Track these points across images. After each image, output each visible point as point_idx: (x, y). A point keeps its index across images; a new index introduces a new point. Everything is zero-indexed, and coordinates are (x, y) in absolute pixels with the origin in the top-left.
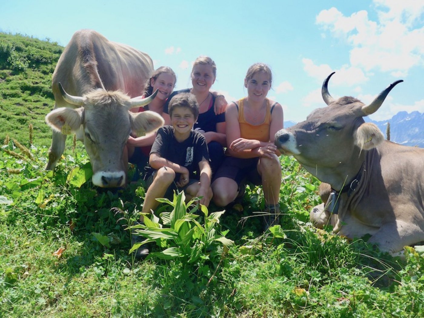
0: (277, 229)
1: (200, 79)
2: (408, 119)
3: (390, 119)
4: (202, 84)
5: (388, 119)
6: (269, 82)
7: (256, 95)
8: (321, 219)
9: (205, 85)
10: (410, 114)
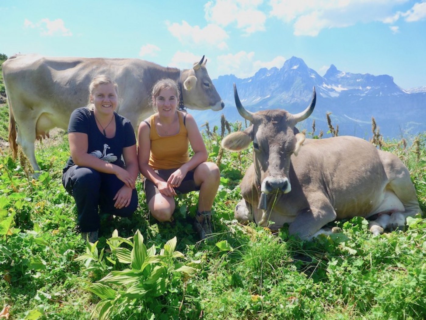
0: (224, 246)
1: (105, 101)
2: (269, 75)
3: (253, 76)
4: (107, 106)
5: (252, 76)
6: (175, 96)
7: (166, 111)
8: (245, 215)
9: (111, 106)
10: (270, 70)
